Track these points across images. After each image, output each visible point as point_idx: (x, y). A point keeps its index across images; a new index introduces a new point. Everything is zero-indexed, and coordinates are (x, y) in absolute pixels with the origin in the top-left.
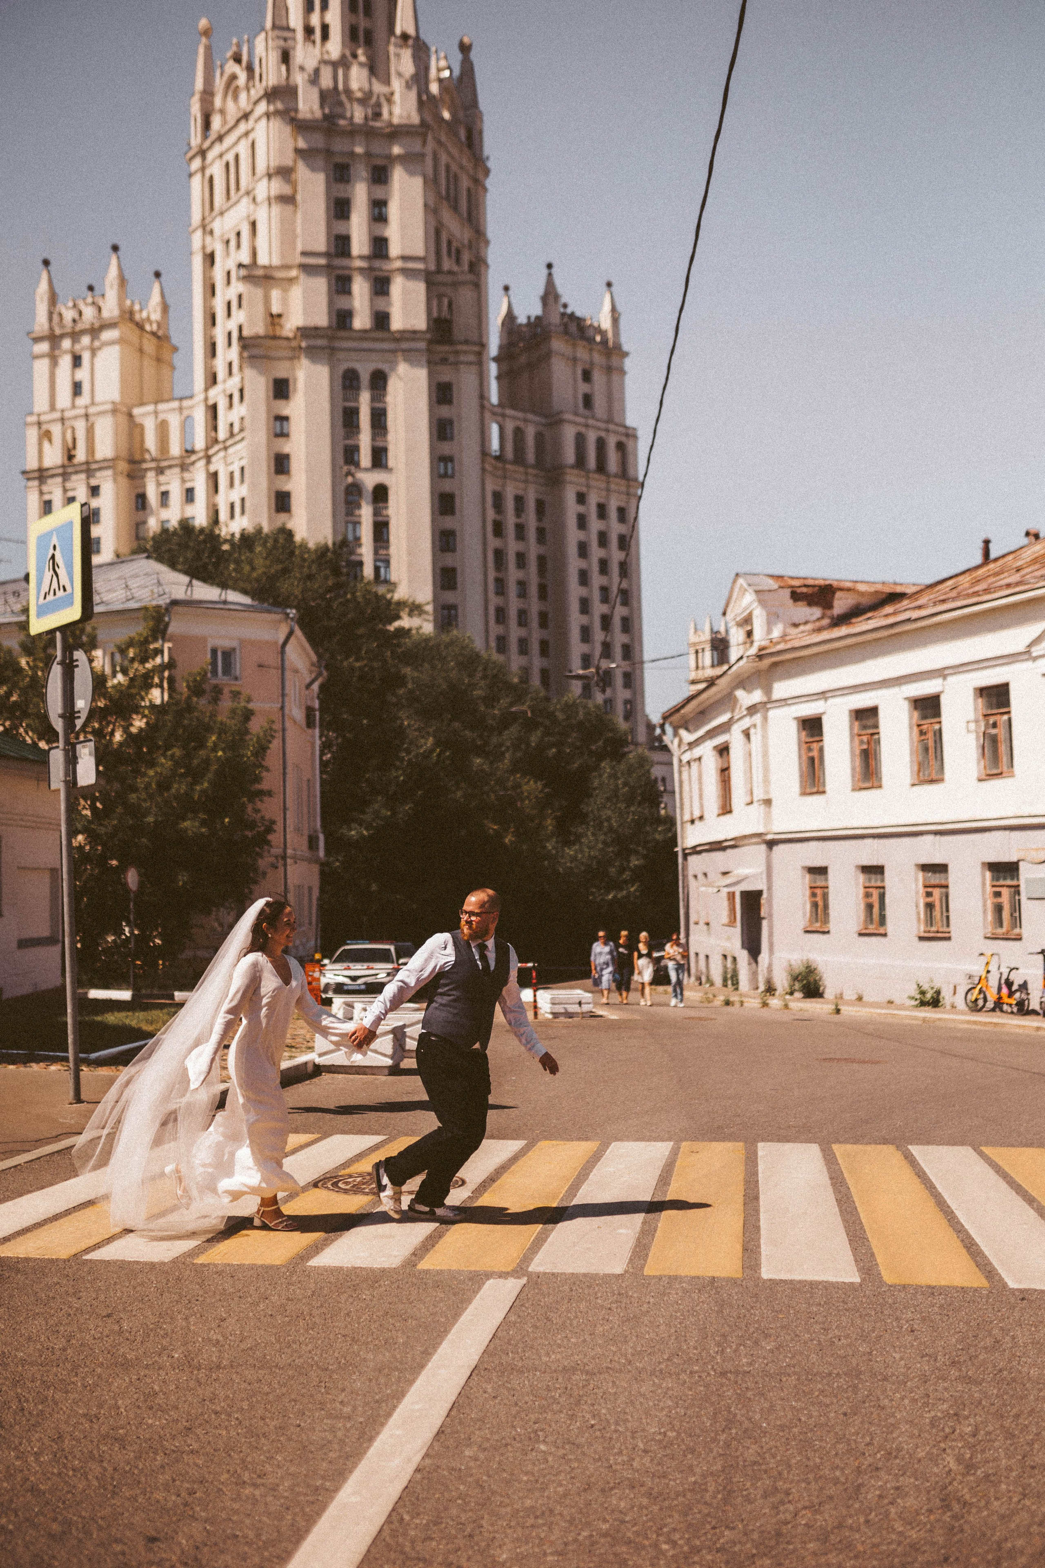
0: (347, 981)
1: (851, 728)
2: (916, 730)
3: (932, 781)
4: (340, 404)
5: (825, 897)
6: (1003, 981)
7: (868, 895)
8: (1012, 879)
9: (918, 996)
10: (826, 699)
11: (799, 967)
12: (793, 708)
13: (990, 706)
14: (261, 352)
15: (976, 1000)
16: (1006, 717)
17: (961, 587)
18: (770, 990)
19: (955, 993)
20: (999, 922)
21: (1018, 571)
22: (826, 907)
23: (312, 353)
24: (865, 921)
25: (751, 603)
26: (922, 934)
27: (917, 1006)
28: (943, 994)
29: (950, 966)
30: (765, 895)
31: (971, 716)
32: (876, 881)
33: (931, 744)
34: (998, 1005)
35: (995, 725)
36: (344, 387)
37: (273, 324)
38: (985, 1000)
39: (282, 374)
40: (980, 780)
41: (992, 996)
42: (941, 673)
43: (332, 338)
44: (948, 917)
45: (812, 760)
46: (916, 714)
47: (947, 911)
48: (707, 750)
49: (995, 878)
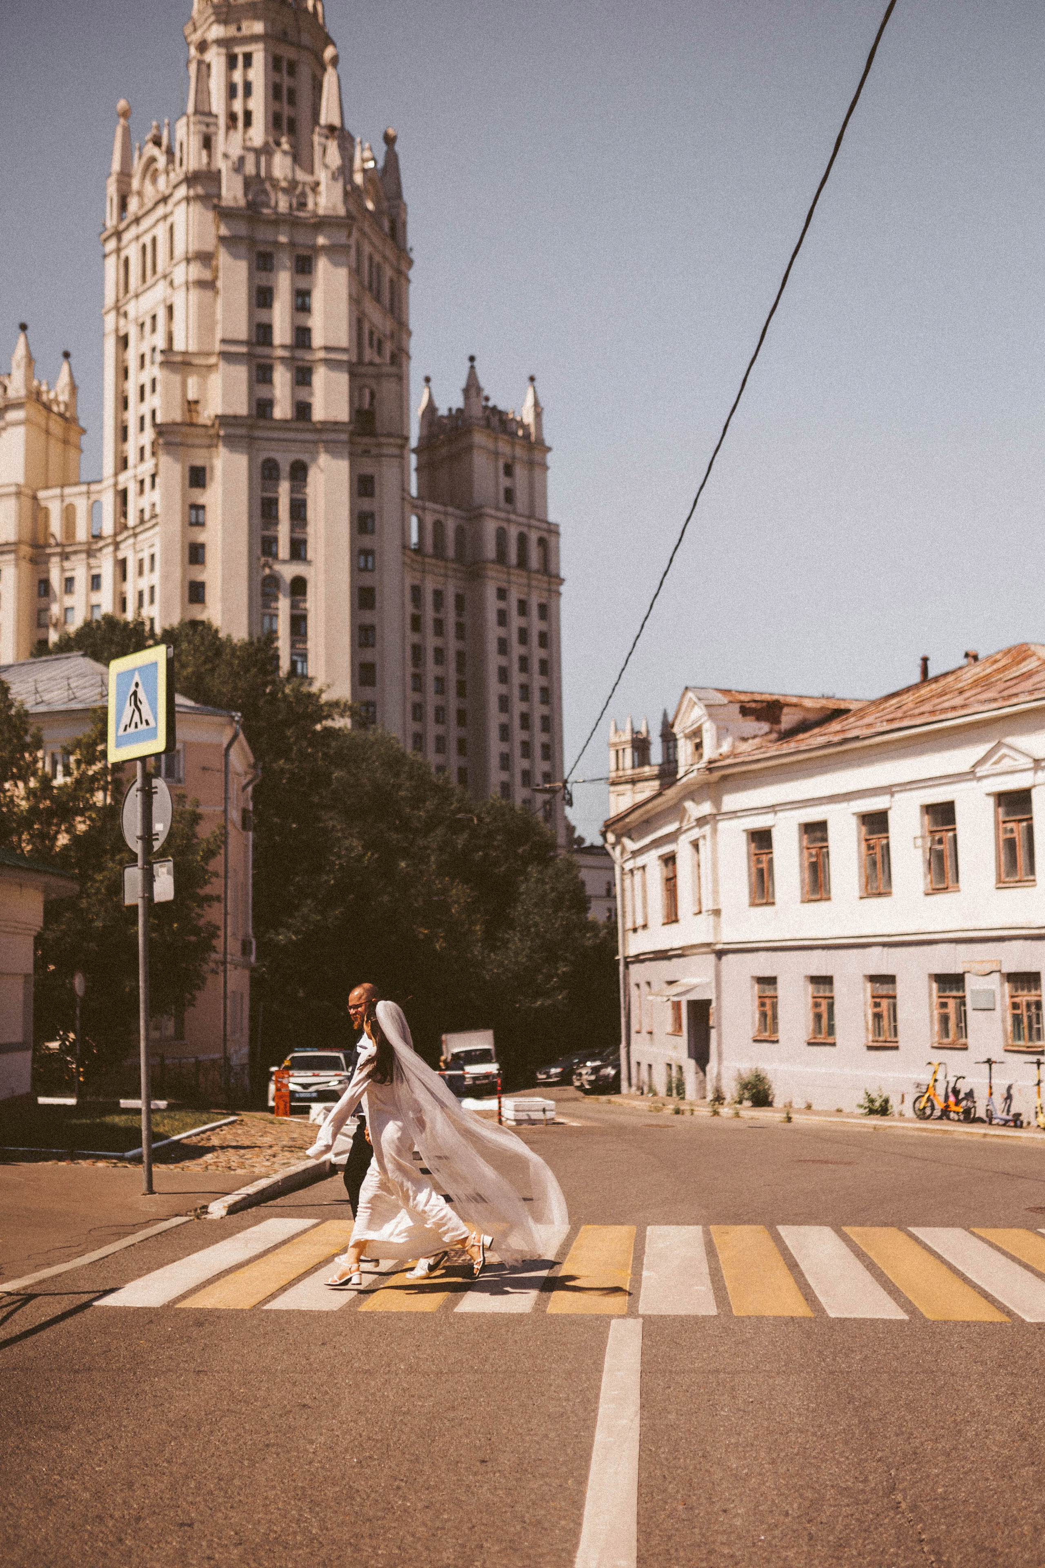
0: (299, 1088)
1: (801, 841)
2: (864, 845)
3: (880, 895)
4: (259, 493)
5: (774, 1006)
6: (950, 1090)
7: (817, 1005)
8: (958, 990)
9: (867, 1105)
10: (776, 812)
11: (747, 1076)
12: (743, 820)
13: (935, 822)
14: (178, 440)
15: (924, 1108)
16: (951, 834)
17: (905, 708)
18: (719, 1098)
19: (903, 1102)
20: (945, 1032)
21: (961, 693)
22: (775, 1017)
23: (231, 442)
24: (814, 1031)
25: (700, 718)
26: (871, 1044)
27: (866, 1115)
28: (891, 1103)
29: (896, 1075)
30: (714, 1005)
31: (918, 833)
32: (824, 991)
33: (879, 858)
34: (945, 1114)
35: (940, 841)
36: (264, 478)
37: (190, 411)
38: (933, 1108)
39: (198, 463)
40: (927, 894)
41: (939, 1105)
42: (889, 790)
43: (251, 427)
44: (895, 1027)
45: (761, 872)
46: (864, 829)
47: (895, 1020)
48: (652, 859)
49: (940, 990)
